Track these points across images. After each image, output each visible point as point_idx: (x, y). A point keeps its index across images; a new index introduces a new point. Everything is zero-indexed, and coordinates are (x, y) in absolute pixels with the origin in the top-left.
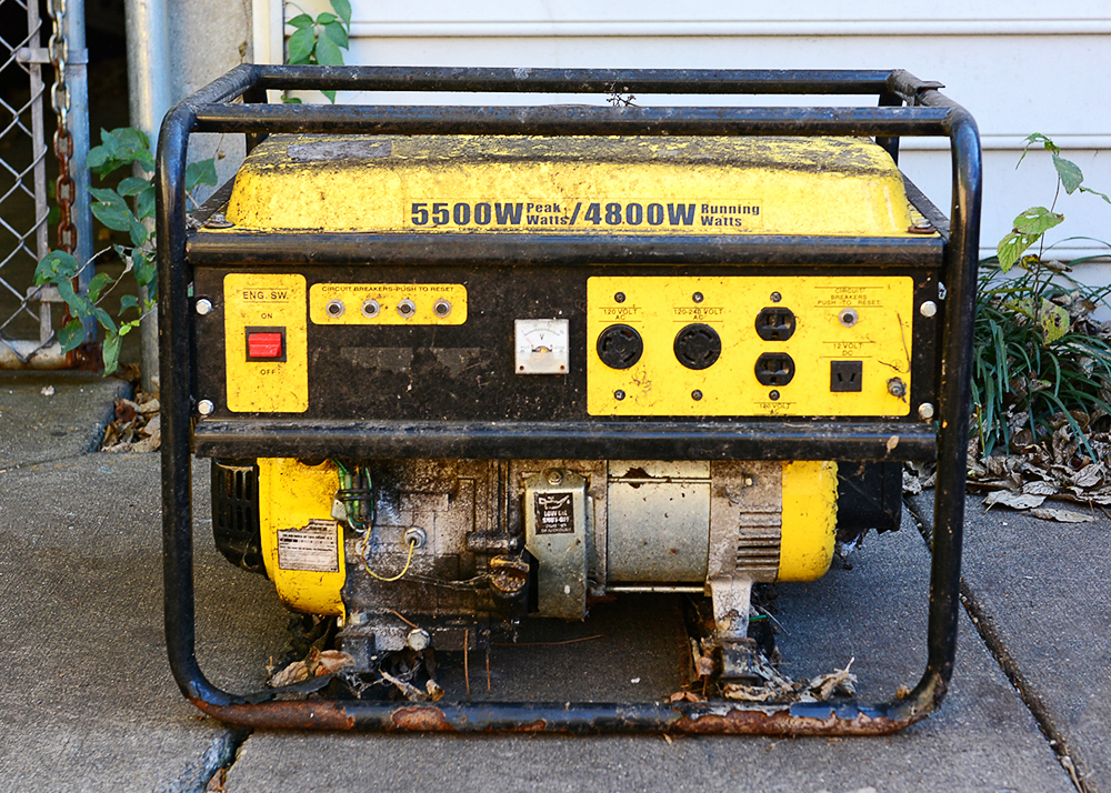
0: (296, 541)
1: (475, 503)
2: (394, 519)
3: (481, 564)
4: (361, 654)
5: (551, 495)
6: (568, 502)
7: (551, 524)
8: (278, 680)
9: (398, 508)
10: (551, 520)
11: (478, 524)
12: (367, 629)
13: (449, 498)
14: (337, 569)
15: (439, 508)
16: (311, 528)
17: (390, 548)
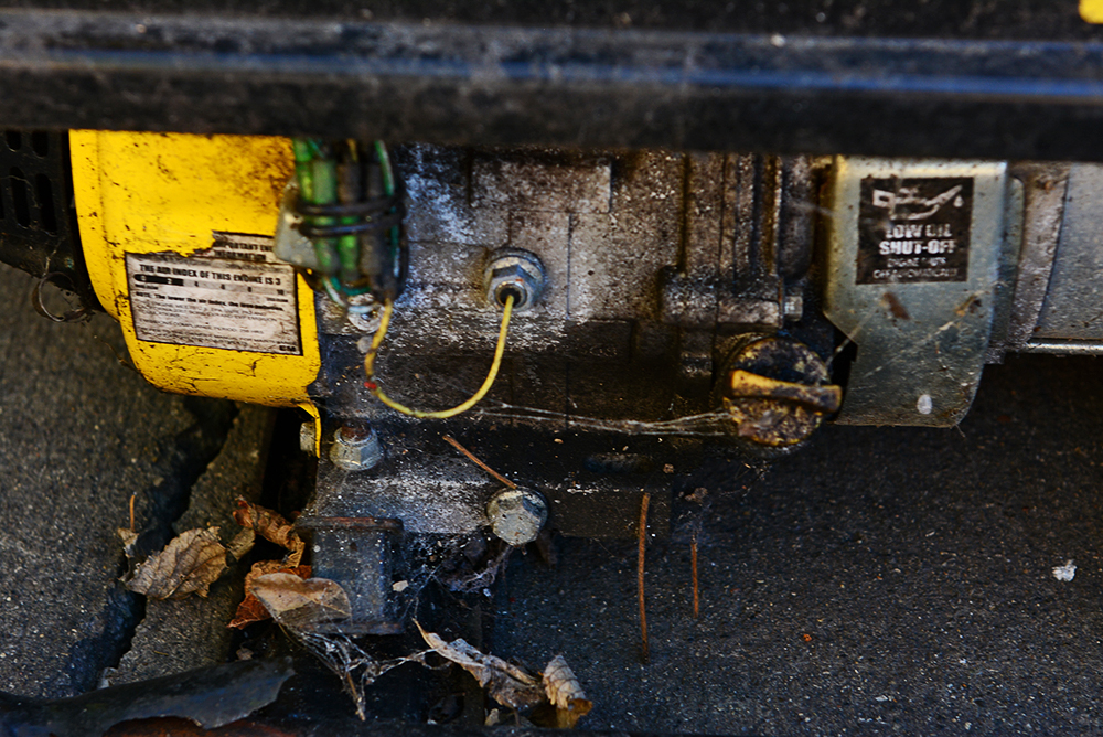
0: (179, 282)
1: (687, 196)
2: (455, 228)
3: (695, 347)
4: (366, 575)
5: (909, 182)
6: (958, 203)
7: (903, 256)
8: (151, 575)
9: (466, 200)
10: (906, 248)
11: (696, 251)
12: (380, 483)
13: (614, 174)
14: (297, 348)
15: (585, 206)
16: (220, 255)
17: (444, 299)
